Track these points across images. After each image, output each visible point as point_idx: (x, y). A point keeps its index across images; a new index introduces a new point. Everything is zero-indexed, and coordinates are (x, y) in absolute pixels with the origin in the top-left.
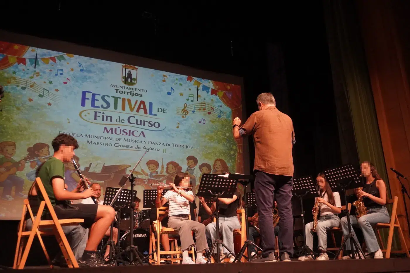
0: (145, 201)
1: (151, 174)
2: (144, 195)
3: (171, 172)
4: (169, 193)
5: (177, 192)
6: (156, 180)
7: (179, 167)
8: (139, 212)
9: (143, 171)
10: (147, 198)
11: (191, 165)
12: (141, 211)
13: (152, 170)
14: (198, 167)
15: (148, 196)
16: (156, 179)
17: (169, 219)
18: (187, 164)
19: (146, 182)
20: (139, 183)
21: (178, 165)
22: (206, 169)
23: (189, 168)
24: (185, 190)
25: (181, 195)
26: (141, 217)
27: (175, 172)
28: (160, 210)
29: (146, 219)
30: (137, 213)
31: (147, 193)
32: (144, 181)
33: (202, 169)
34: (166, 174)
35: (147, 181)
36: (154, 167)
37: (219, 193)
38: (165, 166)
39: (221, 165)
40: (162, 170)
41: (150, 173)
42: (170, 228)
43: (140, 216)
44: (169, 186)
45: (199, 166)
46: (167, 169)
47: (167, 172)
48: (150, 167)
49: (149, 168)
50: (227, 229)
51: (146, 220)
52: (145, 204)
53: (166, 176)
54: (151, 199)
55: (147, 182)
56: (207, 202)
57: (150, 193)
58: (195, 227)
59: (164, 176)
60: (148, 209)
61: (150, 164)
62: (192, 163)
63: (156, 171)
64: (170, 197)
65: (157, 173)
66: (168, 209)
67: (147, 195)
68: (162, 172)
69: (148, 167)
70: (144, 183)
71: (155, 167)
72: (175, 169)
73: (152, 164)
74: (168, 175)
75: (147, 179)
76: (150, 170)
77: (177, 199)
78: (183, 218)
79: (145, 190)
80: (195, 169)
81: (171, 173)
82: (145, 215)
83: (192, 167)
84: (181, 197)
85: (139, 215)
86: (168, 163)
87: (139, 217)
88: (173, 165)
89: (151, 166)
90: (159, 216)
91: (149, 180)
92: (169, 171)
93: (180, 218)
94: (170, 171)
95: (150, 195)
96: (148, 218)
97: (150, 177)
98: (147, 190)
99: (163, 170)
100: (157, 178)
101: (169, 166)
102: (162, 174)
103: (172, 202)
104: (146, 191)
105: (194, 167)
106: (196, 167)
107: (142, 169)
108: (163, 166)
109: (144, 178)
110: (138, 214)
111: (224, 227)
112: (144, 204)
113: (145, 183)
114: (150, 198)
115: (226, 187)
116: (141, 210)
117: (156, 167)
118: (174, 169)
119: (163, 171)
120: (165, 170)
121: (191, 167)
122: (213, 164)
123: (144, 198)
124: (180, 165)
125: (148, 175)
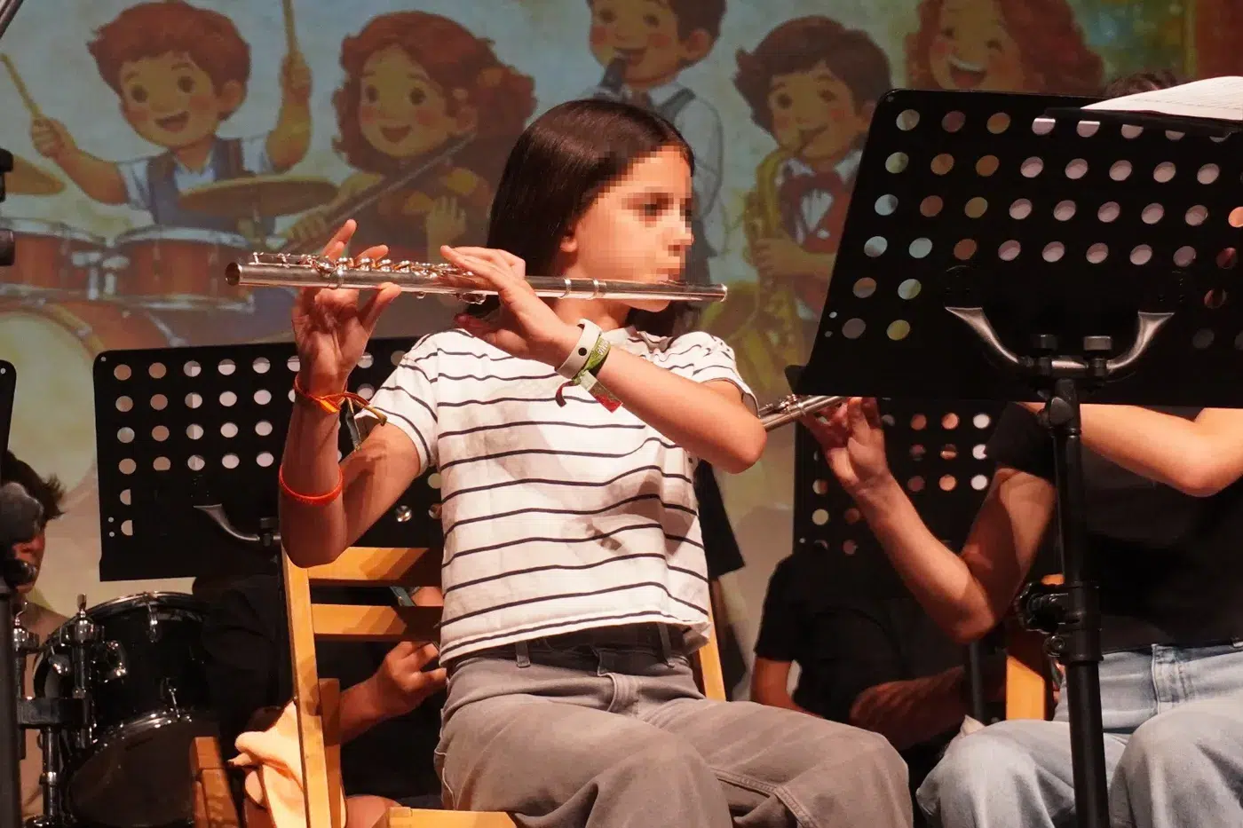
0: (126, 497)
1: (162, 170)
2: (107, 421)
3: (402, 149)
4: (431, 367)
5: (550, 352)
6: (223, 248)
7: (490, 77)
8: (44, 630)
9: (52, 138)
10: (143, 450)
11: (640, 52)
12: (71, 626)
13: (164, 123)
14: (732, 69)
15: (160, 433)
16: (226, 238)
17: (453, 701)
18: (597, 38)
19: (103, 273)
20: (24, 289)
21: (479, 54)
22: (827, 96)
23: (615, 87)
24: (634, 320)
25: (610, 394)
26: (80, 692)
27: (452, 140)
28: (323, 592)
29: (144, 711)
30: (24, 651)
31: (140, 387)
32: (78, 259)
33: (773, 102)
34: (340, 172)
35: (115, 262)
36: (186, 84)
37: (1098, 342)
38: (328, 77)
39: (1003, 36)
40: (283, 119)
41: (140, 170)
42: (465, 806)
43: (67, 683)
44: (444, 281)
45: (742, 57)
46: (349, 103)
47: (354, 146)
48: (139, 94)
49: (134, 105)
50: (1203, 789)
51: (139, 723)
52: (127, 528)
53: (343, 198)
54: (196, 463)
55: (110, 280)
56: (917, 483)
57: (177, 386)
58: (781, 779)
59: (323, 190)
60: (158, 587)
61: (136, 55)
62: (652, 20)
63: (225, 131)
64: (451, 419)
65: (228, 155)
66: (429, 570)
67: (142, 419)
68: (287, 150)
69: (119, 91)
70: (84, 286)
71: (203, 83)
72: (452, 110)
73: (169, 58)
74: (370, 180)
75: (110, 243)
76: (151, 125)
77: (554, 438)
78: (624, 683)
79: (115, 358)
80: (686, 95)
81: (395, 160)
82: (120, 672)
83: (657, 80)
84: (599, 413)
85: (45, 669)
86: (355, 31)
87: (50, 690)
88: (415, 54)
89: (154, 73)
90: (322, 671)
91: (132, 248)
92: (372, 132)
93: (598, 681)
94: (395, 135)
95: (178, 417)
96: (161, 705)
97: (144, 218)
98: (140, 359)
99: (305, 115)
100: (232, 228)
101: (368, 66)
102: (299, 172)
103: (488, 472)
104: (122, 373)
105: (686, 78)
106: (701, 67)
107: (48, 112)
108: (306, 74)
109: (81, 230)
110: (32, 665)
111: (1169, 777)
112: (105, 528)
113: (93, 294)
114: (179, 448)
115: (1185, 256)
116: (68, 609)
117: (219, 91)
118: (434, 101)
119: (307, 135)
120: (324, 123)
121: (645, 69)
122: (914, 25)
123: (108, 452)
124: (504, 53)
125: (118, 194)
